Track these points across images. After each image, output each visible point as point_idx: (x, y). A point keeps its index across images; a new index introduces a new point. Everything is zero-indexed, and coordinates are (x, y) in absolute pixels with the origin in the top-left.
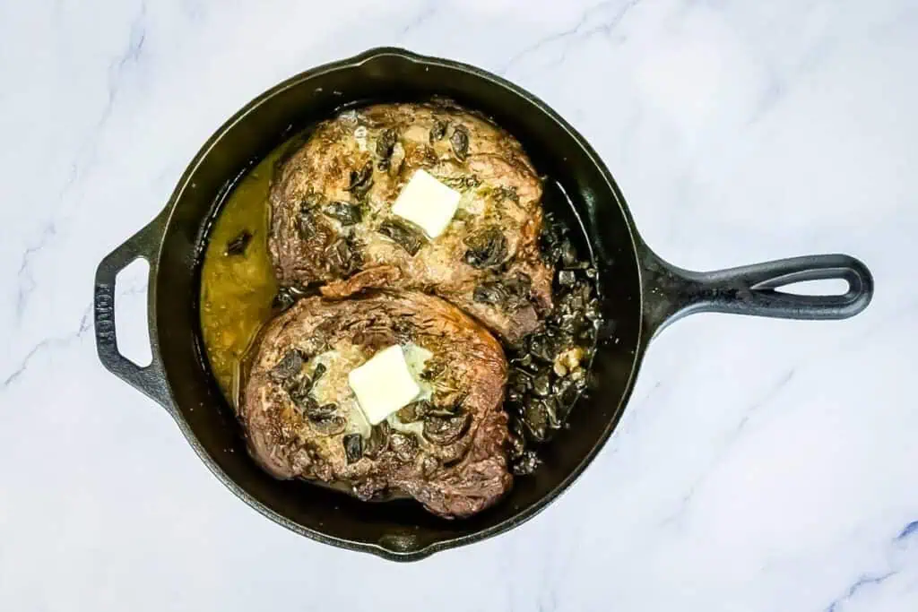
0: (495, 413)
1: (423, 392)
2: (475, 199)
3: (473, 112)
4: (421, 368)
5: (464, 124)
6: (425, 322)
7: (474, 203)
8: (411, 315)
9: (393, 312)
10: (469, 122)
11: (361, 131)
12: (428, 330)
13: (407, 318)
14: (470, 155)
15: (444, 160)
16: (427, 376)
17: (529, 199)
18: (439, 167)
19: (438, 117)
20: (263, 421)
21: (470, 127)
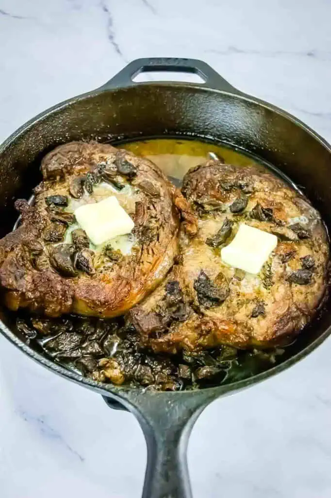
0: (71, 293)
1: (95, 246)
2: (254, 286)
3: (327, 292)
4: (115, 247)
5: (316, 285)
6: (152, 250)
7: (250, 286)
8: (158, 240)
9: (161, 229)
10: (319, 288)
11: (305, 220)
12: (145, 251)
13: (156, 237)
14: (290, 286)
15: (285, 267)
16: (108, 249)
17: (256, 327)
18: (279, 263)
19: (321, 268)
20: (86, 154)
21: (315, 288)
